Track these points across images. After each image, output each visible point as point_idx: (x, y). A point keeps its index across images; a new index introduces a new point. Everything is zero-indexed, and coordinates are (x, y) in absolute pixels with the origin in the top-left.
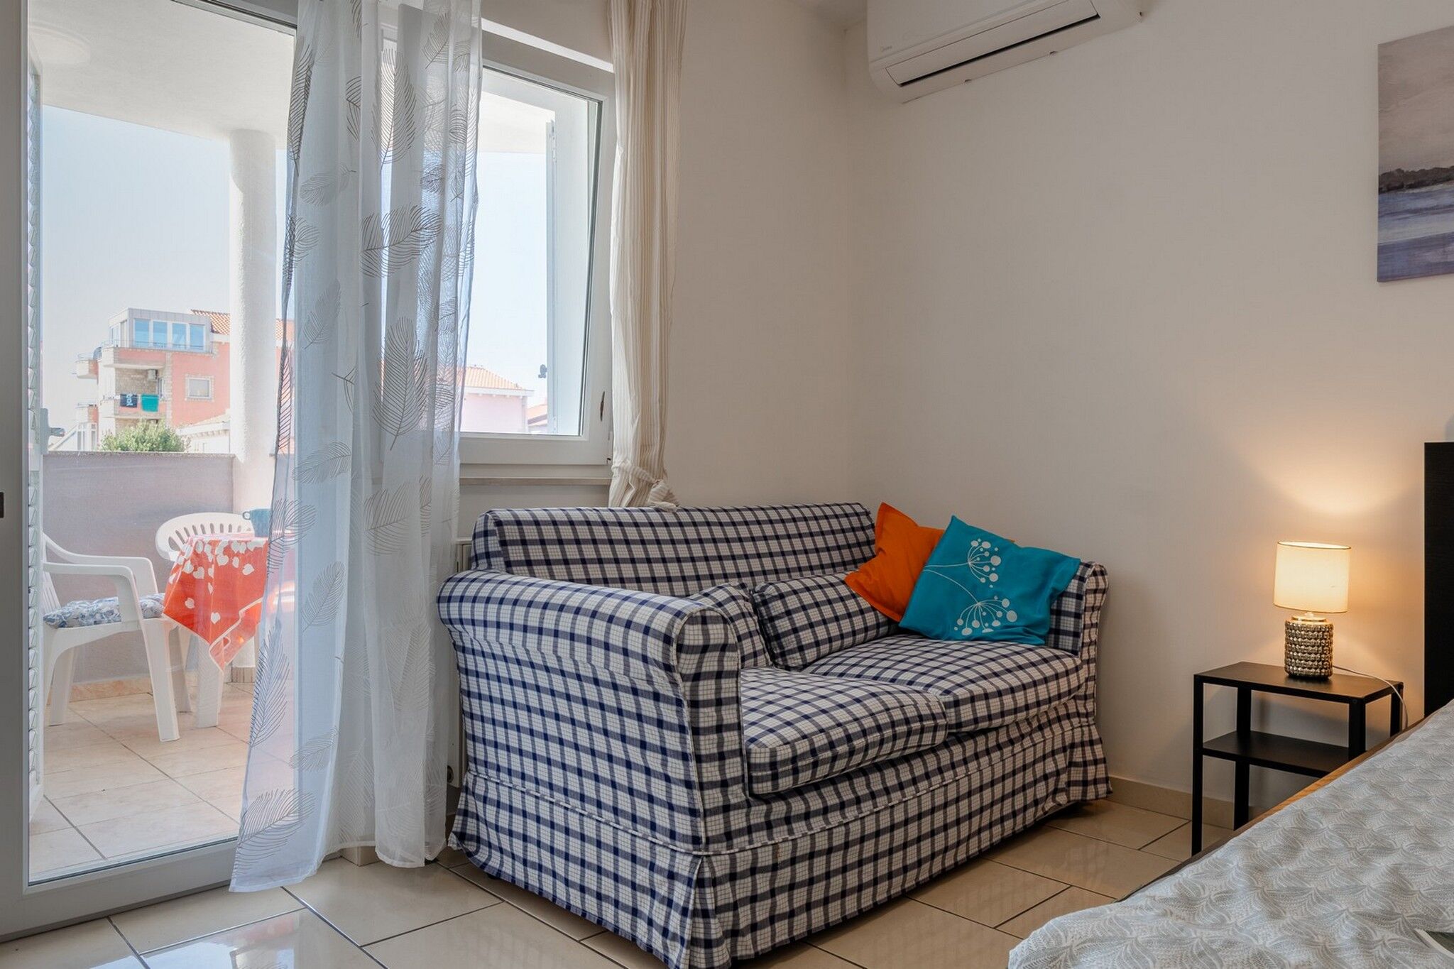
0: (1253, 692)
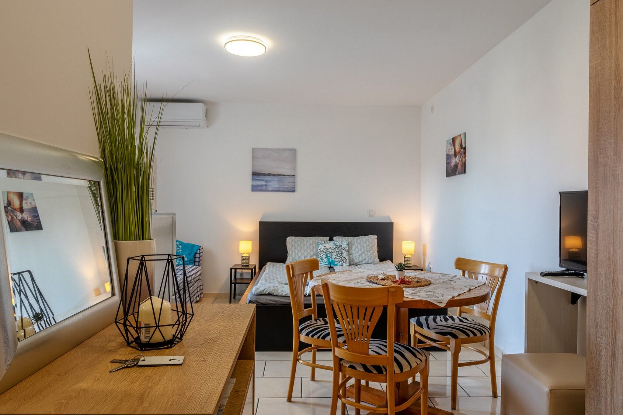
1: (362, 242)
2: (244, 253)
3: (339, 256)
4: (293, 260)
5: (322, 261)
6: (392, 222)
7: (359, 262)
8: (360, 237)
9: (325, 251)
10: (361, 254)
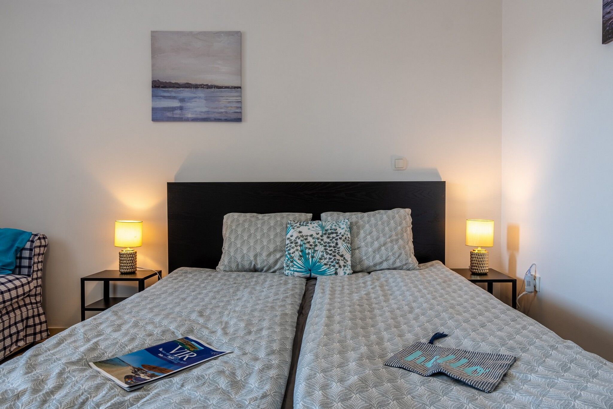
0: (110, 282)
1: (380, 223)
2: (126, 248)
3: (330, 252)
4: (229, 262)
5: (291, 264)
6: (443, 180)
7: (375, 265)
8: (377, 211)
9: (299, 241)
10: (379, 248)
